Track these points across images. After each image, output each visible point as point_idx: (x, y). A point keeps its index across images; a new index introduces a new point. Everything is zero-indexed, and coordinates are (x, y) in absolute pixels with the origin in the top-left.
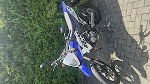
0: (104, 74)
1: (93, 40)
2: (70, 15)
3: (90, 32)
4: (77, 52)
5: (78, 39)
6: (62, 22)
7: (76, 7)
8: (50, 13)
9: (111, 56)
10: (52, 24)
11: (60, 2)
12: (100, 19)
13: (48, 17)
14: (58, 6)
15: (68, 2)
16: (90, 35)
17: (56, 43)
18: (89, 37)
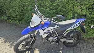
0: (24, 43)
1: (50, 39)
2: (72, 24)
3: (56, 38)
4: (41, 26)
5: (51, 28)
6: (70, 17)
7: (80, 29)
8: (78, 8)
9: (38, 50)
10: (69, 10)
11: (85, 17)
12: (67, 46)
13: (75, 7)
14: (83, 15)
15: (85, 23)
16: (55, 37)
17: (54, 11)
18: (53, 36)
